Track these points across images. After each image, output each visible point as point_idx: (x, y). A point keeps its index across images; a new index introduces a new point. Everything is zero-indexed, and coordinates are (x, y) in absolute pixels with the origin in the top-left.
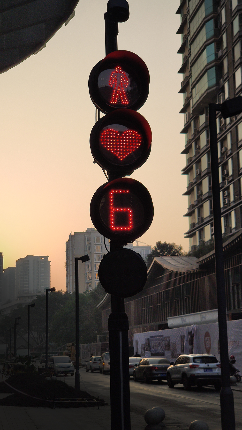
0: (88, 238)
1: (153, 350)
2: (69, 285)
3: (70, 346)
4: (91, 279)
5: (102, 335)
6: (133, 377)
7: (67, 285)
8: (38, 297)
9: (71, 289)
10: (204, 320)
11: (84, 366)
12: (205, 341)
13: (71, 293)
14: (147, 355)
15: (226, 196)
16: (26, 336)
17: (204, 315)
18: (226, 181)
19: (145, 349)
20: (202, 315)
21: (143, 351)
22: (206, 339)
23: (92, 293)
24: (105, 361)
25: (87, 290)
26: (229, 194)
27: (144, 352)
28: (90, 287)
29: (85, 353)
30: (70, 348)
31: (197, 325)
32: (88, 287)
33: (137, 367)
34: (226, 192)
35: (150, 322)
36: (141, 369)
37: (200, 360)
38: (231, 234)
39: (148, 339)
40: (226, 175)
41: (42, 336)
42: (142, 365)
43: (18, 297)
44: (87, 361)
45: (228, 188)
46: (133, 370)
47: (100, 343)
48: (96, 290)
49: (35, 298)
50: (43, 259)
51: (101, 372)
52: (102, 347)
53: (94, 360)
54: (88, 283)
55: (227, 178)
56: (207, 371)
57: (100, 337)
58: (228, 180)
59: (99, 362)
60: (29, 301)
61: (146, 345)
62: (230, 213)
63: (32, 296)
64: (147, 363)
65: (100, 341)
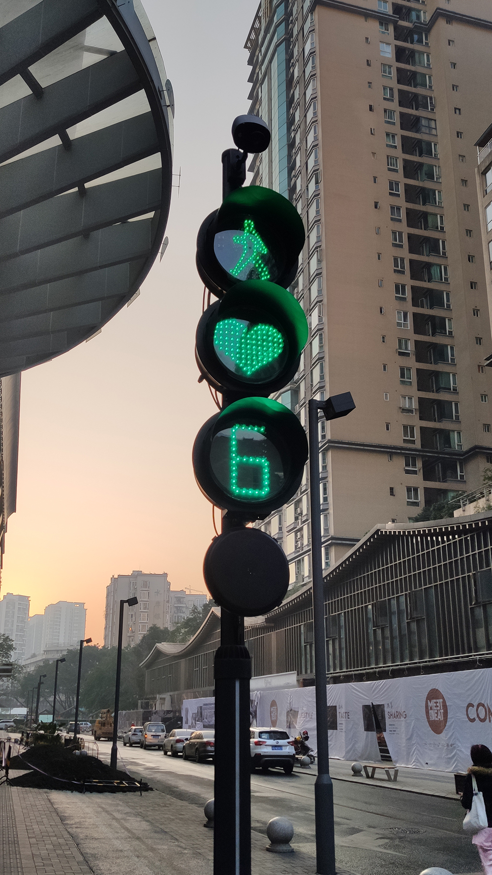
0: (133, 582)
1: (206, 721)
2: (107, 638)
3: (105, 713)
4: (134, 632)
5: (144, 701)
6: (182, 754)
7: (105, 638)
8: (69, 651)
9: (110, 643)
10: (268, 686)
11: (120, 738)
12: (271, 712)
13: (109, 648)
14: (198, 727)
15: (299, 539)
16: (52, 699)
17: (269, 679)
18: (300, 521)
19: (197, 719)
20: (266, 679)
21: (194, 721)
22: (272, 709)
23: (134, 648)
24: (147, 733)
25: (129, 645)
26: (302, 536)
27: (195, 723)
28: (132, 641)
29: (122, 722)
30: (105, 715)
31: (262, 692)
32: (130, 641)
33: (188, 742)
34: (299, 533)
35: (203, 687)
36: (192, 745)
37: (267, 735)
38: (303, 583)
39: (201, 707)
40: (299, 514)
41: (71, 699)
42: (194, 739)
43: (45, 651)
44: (125, 733)
45: (301, 529)
46: (182, 746)
47: (142, 710)
48: (139, 645)
49: (65, 653)
50: (78, 605)
51: (141, 747)
52: (143, 715)
53: (134, 732)
54: (130, 636)
55: (300, 517)
56: (275, 749)
57: (142, 702)
58: (301, 520)
59: (140, 733)
60: (58, 656)
61: (198, 715)
62: (303, 559)
63: (62, 651)
64: (200, 737)
65: (142, 708)
